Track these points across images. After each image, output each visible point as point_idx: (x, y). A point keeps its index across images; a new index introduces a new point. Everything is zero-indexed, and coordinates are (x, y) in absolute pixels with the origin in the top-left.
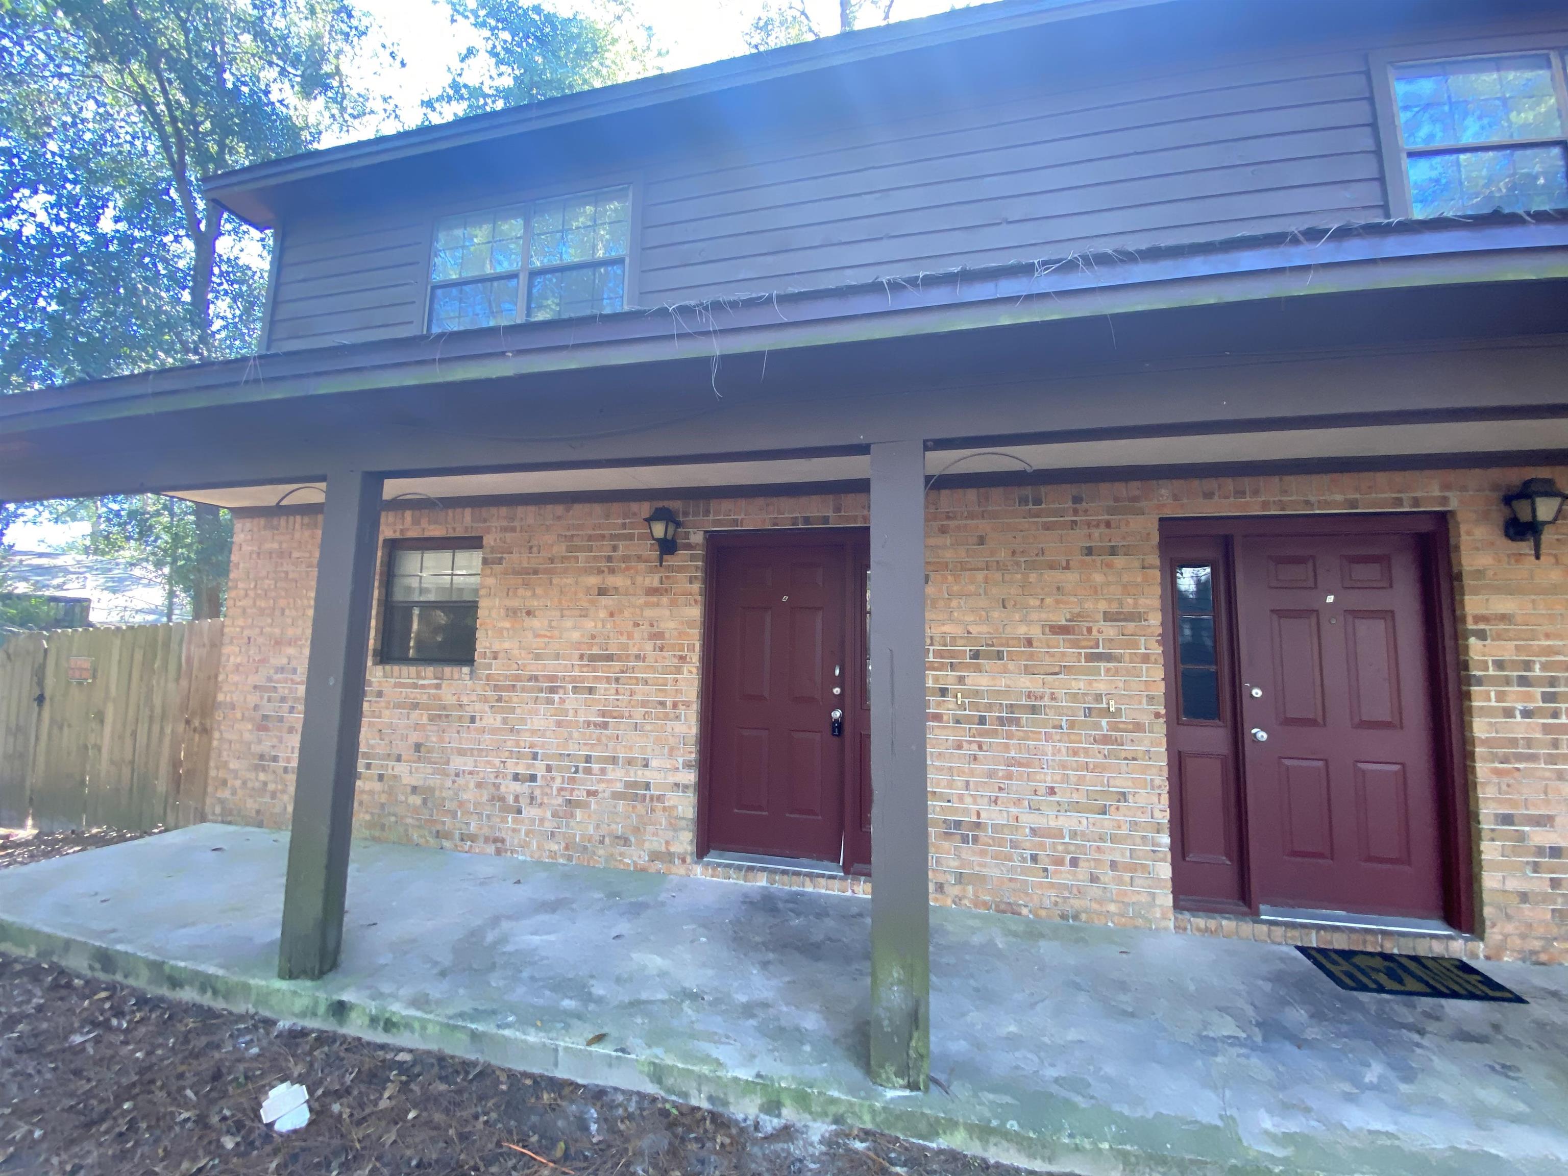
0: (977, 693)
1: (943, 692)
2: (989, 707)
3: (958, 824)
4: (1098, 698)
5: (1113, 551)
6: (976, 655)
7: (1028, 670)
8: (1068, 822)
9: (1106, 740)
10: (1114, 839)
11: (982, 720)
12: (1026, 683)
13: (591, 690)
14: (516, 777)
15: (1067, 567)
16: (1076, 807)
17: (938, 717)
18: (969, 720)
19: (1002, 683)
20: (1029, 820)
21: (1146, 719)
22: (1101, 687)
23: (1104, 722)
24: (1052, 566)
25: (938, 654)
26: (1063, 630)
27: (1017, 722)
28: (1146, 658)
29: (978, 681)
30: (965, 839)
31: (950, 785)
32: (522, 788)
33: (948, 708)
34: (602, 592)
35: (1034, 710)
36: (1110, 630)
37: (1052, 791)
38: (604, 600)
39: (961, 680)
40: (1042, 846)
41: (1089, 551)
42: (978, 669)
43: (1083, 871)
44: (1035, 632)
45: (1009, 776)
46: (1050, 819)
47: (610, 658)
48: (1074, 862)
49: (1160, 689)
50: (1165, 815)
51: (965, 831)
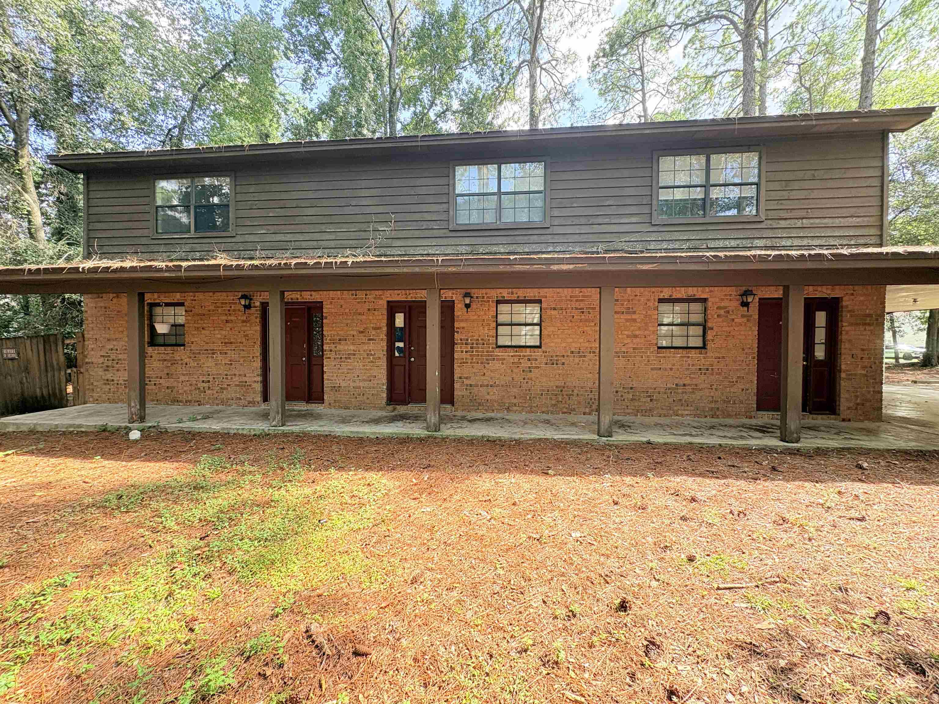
0: (340, 351)
1: (331, 351)
2: (343, 355)
3: (334, 387)
4: (370, 351)
5: (375, 310)
6: (340, 340)
7: (353, 344)
8: (361, 384)
9: (372, 362)
10: (373, 388)
11: (341, 358)
12: (352, 347)
13: (226, 353)
15: (364, 315)
16: (364, 380)
17: (329, 358)
18: (338, 358)
19: (346, 348)
20: (352, 384)
21: (381, 356)
22: (371, 348)
23: (371, 357)
24: (360, 314)
25: (330, 340)
26: (362, 332)
27: (350, 358)
28: (382, 340)
29: (340, 347)
30: (336, 391)
31: (332, 377)
33: (333, 355)
34: (227, 321)
35: (354, 355)
36: (374, 333)
37: (358, 376)
38: (228, 325)
39: (336, 347)
40: (355, 391)
41: (369, 310)
42: (340, 343)
43: (365, 397)
44: (355, 333)
45: (348, 373)
46: (357, 384)
47: (231, 343)
48: (363, 395)
49: (385, 348)
50: (385, 381)
51: (336, 389)
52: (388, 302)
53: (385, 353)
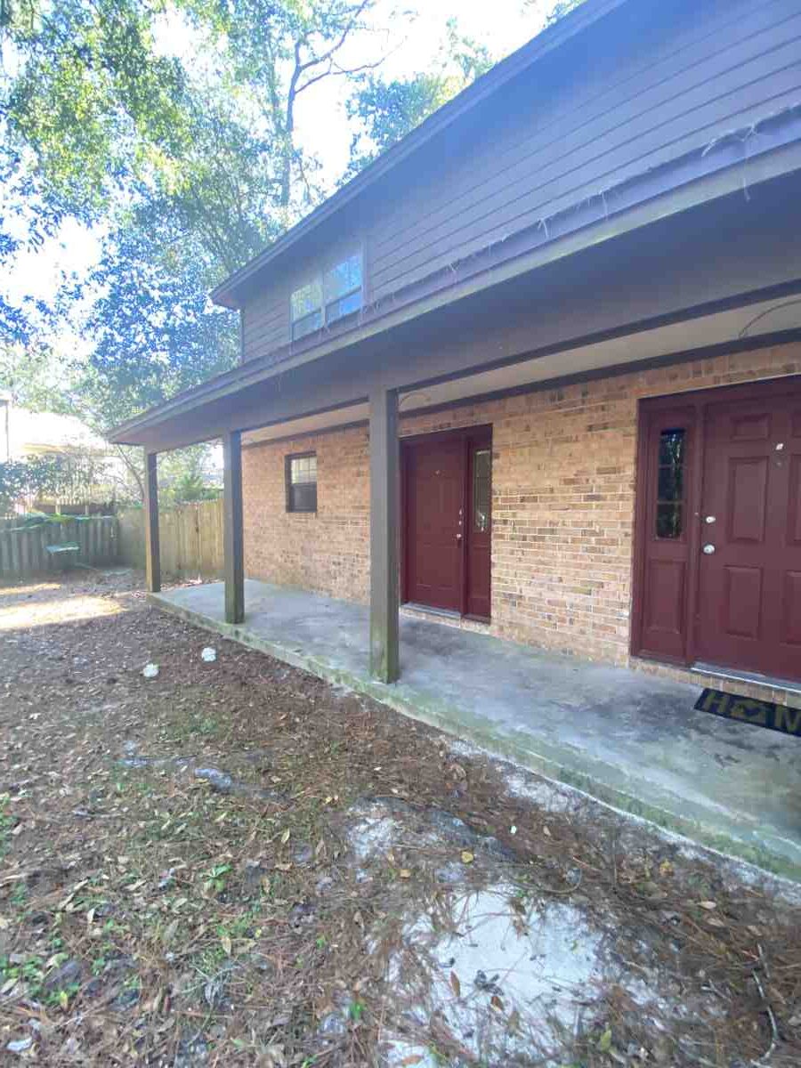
0: (522, 523)
2: (529, 530)
3: (511, 595)
4: (590, 524)
5: (605, 427)
6: (523, 500)
7: (550, 508)
8: (568, 598)
9: (593, 550)
10: (597, 610)
11: (525, 538)
12: (548, 515)
13: (357, 523)
14: (334, 563)
15: (577, 441)
16: (574, 590)
18: (517, 538)
19: (535, 517)
20: (548, 596)
21: (619, 537)
22: (592, 517)
23: (593, 539)
24: (567, 440)
25: (505, 500)
26: (572, 481)
27: (543, 539)
28: (622, 497)
29: (523, 515)
30: (514, 604)
31: (508, 574)
32: (337, 568)
33: (508, 531)
35: (552, 531)
36: (600, 480)
37: (561, 580)
39: (514, 515)
40: (554, 611)
41: (590, 428)
42: (524, 508)
43: (576, 627)
44: (555, 484)
46: (558, 595)
48: (571, 621)
49: (630, 519)
50: (627, 598)
51: (514, 599)
52: (642, 401)
53: (630, 531)
